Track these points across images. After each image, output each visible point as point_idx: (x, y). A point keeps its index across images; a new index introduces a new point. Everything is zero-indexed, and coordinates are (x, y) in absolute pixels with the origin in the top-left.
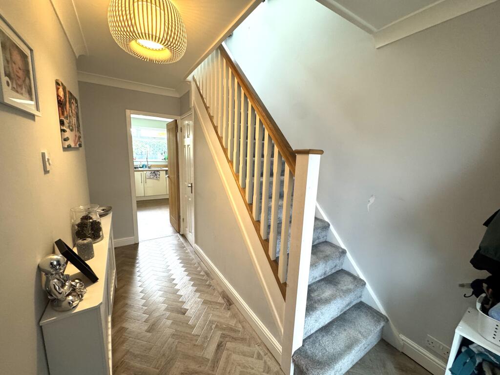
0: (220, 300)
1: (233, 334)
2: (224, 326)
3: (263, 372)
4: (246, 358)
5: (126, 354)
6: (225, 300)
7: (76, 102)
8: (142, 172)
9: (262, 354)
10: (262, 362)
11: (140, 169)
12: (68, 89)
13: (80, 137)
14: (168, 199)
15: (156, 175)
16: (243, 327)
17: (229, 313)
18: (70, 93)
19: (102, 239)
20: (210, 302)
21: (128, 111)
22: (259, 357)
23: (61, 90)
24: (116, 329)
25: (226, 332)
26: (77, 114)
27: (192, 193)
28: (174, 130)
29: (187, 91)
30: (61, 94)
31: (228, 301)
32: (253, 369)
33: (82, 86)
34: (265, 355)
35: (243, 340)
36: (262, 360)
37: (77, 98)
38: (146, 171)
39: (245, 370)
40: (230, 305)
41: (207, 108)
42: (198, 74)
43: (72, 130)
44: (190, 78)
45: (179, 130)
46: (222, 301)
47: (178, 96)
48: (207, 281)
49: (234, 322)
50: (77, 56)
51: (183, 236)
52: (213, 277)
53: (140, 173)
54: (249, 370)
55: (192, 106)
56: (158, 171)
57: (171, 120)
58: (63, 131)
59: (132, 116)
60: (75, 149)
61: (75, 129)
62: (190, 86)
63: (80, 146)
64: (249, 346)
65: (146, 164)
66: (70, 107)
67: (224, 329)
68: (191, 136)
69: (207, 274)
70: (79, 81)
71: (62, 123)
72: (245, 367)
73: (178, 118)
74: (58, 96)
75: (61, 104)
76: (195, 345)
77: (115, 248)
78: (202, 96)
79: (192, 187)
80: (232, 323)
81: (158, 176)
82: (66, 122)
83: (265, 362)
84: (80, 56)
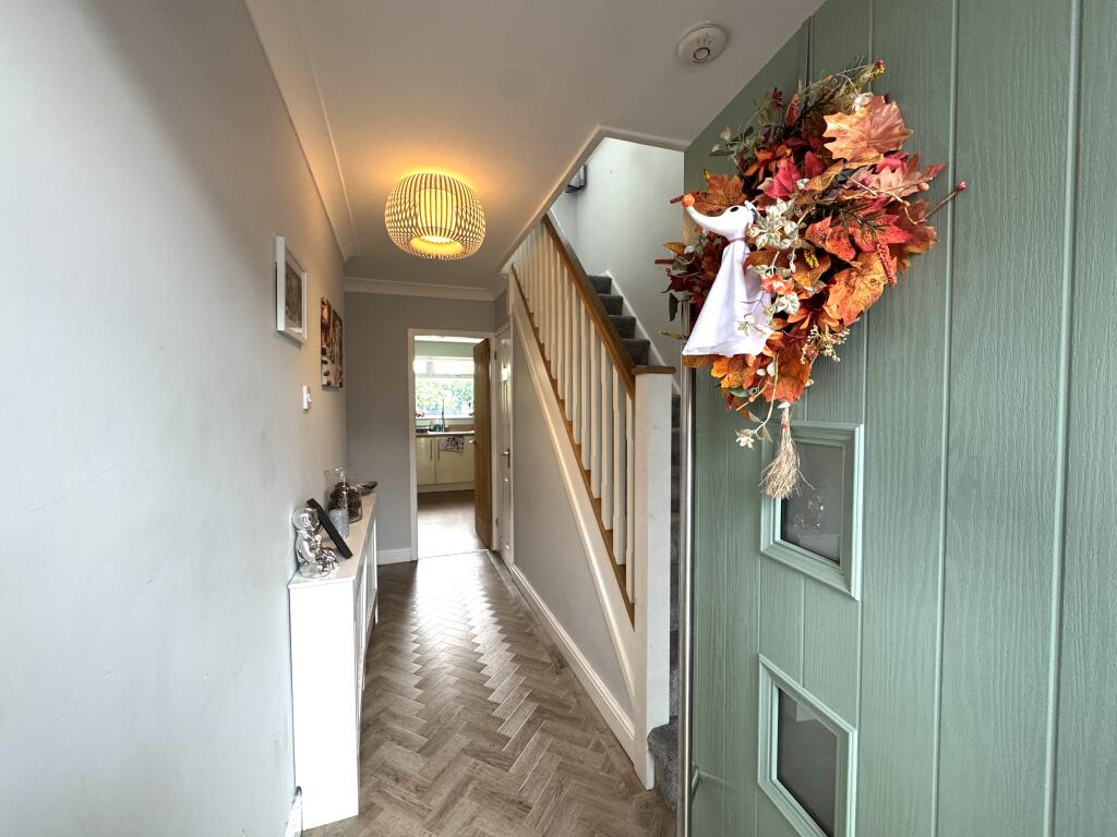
0: (546, 658)
1: (557, 710)
2: (545, 696)
3: (600, 770)
4: (574, 746)
5: (381, 712)
6: (555, 660)
7: (341, 324)
8: (432, 439)
9: (604, 743)
10: (601, 757)
11: (429, 433)
12: (333, 308)
13: (341, 373)
14: (473, 491)
15: (457, 443)
16: (578, 702)
17: (557, 679)
18: (335, 313)
19: (361, 518)
20: (528, 659)
21: (410, 330)
22: (598, 748)
23: (326, 310)
24: (371, 677)
25: (546, 706)
26: (341, 340)
27: (509, 466)
28: (483, 355)
29: (503, 290)
30: (326, 316)
31: (559, 661)
32: (583, 762)
33: (348, 298)
34: (610, 747)
35: (574, 720)
36: (602, 752)
37: (342, 317)
38: (439, 436)
39: (569, 763)
40: (561, 667)
41: (530, 315)
42: (517, 259)
43: (333, 362)
44: (506, 268)
45: (492, 354)
46: (549, 661)
47: (490, 298)
48: (528, 626)
49: (564, 693)
50: (346, 258)
51: (498, 555)
52: (538, 622)
53: (429, 439)
54: (576, 763)
55: (511, 313)
56: (461, 436)
57: (479, 341)
58: (324, 362)
59: (417, 338)
60: (335, 389)
61: (337, 361)
62: (507, 281)
63: (341, 384)
64: (584, 731)
65: (441, 423)
66: (334, 330)
67: (544, 701)
68: (509, 366)
69: (528, 617)
70: (345, 293)
71: (323, 352)
72: (570, 758)
73: (491, 336)
74: (322, 318)
75: (325, 328)
76: (489, 715)
77: (379, 566)
78: (523, 297)
79: (509, 455)
80: (561, 694)
81: (460, 445)
82: (328, 350)
83: (608, 757)
84: (349, 259)
